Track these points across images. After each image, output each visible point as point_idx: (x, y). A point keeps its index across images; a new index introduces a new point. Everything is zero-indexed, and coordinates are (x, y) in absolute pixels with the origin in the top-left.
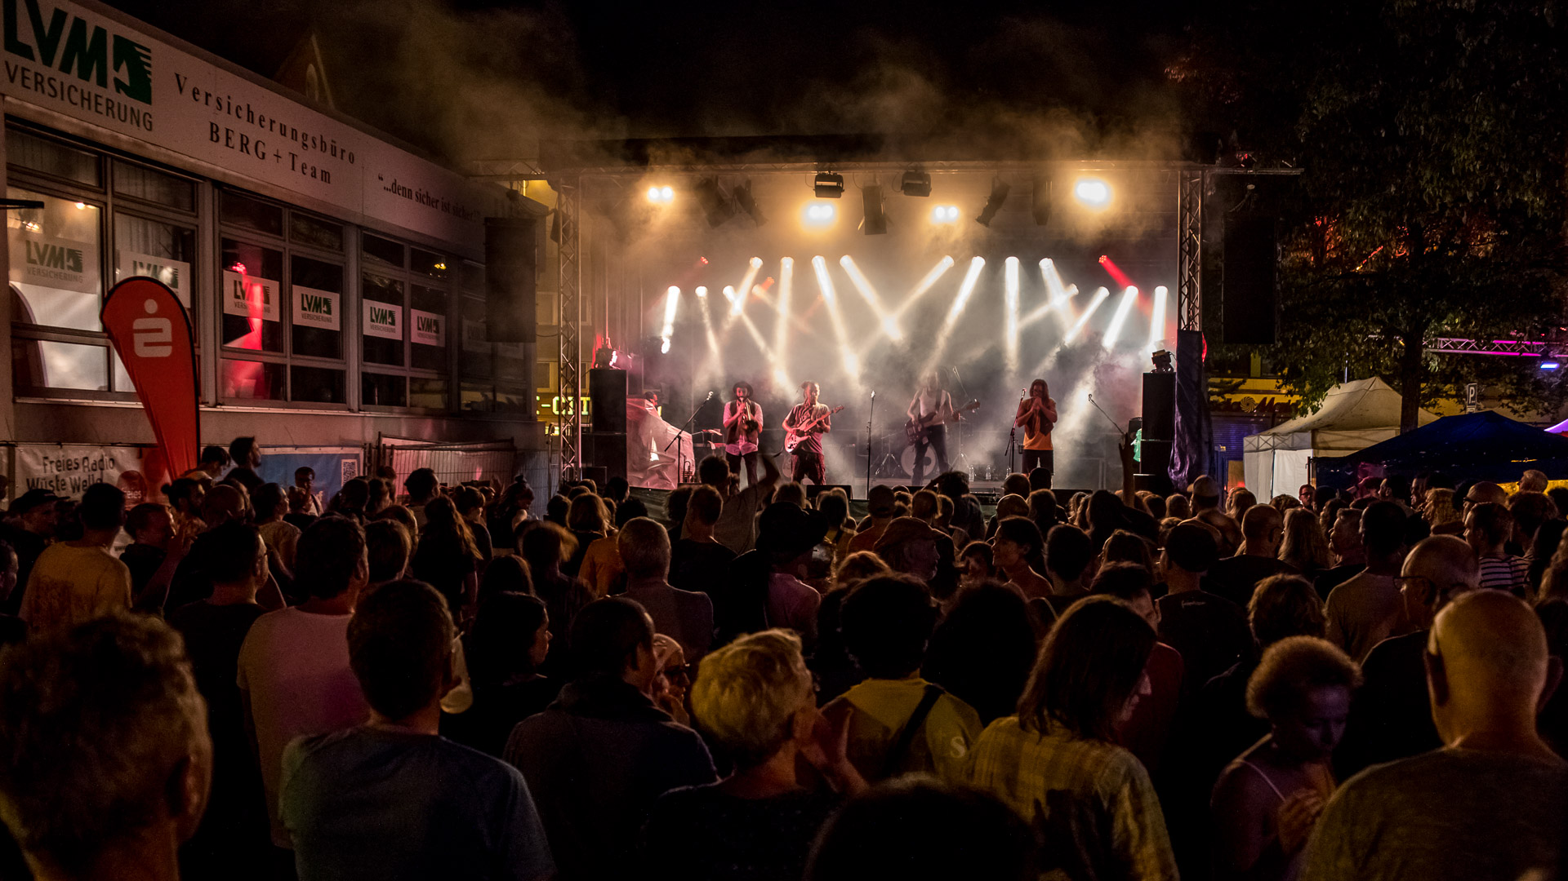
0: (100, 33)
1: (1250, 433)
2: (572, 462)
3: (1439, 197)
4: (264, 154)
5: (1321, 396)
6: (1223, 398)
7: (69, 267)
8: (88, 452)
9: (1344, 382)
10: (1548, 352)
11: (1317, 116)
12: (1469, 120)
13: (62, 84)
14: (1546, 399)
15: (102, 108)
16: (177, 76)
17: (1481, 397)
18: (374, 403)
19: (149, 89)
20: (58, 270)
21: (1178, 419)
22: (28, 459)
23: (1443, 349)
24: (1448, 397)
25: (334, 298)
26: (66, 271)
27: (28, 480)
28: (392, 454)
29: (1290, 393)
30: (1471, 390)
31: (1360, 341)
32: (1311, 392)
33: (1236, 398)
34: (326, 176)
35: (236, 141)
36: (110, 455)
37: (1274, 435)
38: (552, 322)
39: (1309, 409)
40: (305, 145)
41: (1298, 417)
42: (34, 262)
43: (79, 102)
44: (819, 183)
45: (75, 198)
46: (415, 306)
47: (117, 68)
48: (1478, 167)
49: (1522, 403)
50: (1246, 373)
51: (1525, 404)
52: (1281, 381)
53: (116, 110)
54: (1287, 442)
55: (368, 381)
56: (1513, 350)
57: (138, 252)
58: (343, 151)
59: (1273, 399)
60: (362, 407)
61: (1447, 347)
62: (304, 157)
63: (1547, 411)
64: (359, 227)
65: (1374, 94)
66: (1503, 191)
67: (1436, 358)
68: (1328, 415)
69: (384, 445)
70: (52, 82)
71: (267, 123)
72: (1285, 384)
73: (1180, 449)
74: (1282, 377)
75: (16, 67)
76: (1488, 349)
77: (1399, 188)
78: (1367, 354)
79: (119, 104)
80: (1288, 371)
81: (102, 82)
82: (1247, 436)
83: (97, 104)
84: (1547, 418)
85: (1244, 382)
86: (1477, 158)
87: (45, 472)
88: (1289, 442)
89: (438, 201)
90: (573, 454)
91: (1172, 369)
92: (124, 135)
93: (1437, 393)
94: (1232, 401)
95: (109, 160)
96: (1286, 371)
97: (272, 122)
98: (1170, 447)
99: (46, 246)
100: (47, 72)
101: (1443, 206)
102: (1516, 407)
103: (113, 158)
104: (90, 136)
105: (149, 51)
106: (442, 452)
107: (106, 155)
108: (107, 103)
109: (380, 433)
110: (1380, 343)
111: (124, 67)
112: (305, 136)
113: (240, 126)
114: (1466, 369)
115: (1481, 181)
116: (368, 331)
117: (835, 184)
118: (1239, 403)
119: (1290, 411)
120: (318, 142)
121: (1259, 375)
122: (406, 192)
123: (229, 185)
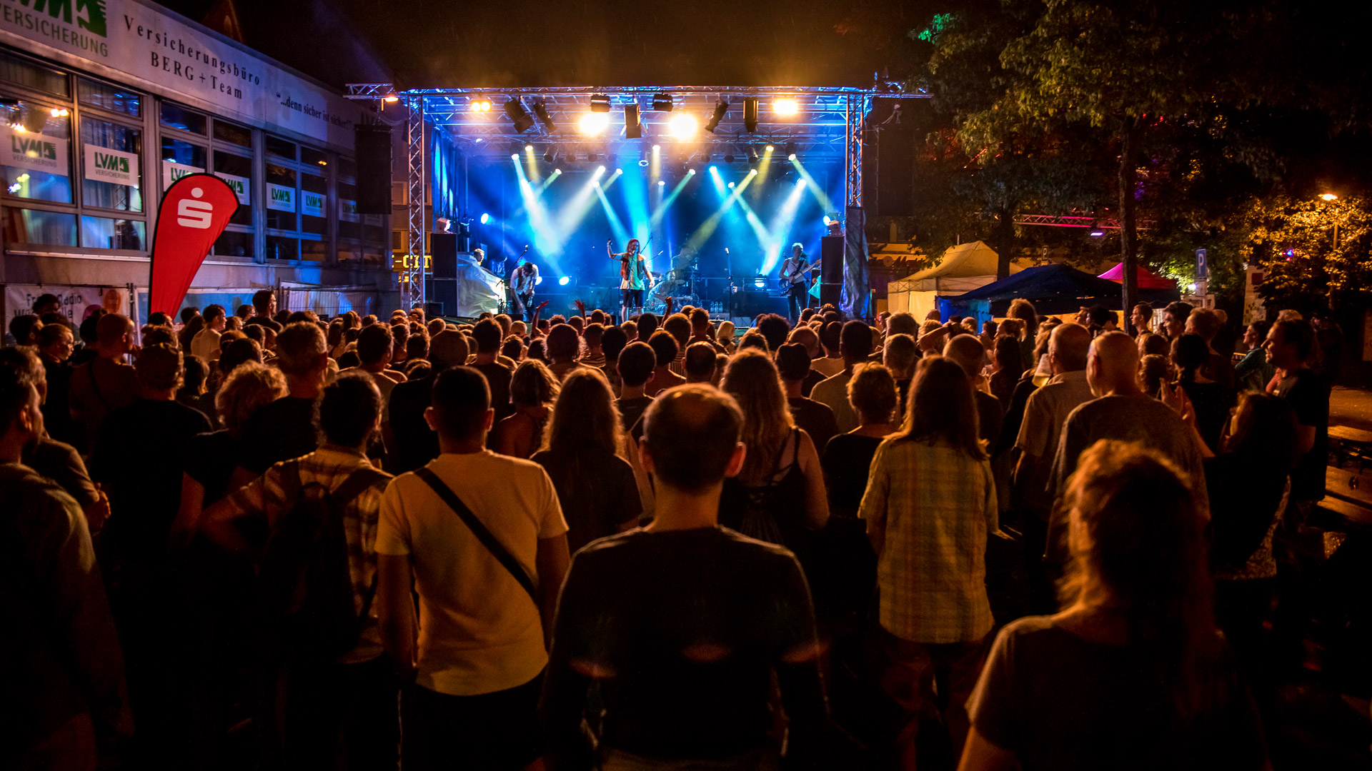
1: (890, 281)
2: (419, 300)
3: (1029, 113)
4: (192, 76)
5: (941, 254)
6: (874, 256)
7: (46, 156)
9: (956, 244)
10: (1096, 224)
12: (1051, 58)
13: (37, 19)
14: (1092, 258)
15: (68, 39)
16: (126, 17)
17: (1051, 255)
18: (275, 257)
19: (105, 26)
21: (846, 269)
22: (15, 296)
23: (1025, 222)
24: (1026, 256)
25: (245, 182)
26: (44, 158)
28: (288, 293)
29: (917, 253)
30: (1044, 251)
31: (969, 216)
32: (934, 252)
33: (880, 257)
34: (238, 94)
35: (171, 65)
36: (77, 293)
37: (909, 281)
38: (402, 201)
39: (933, 263)
40: (222, 70)
41: (926, 269)
42: (17, 151)
43: (50, 33)
44: (593, 101)
45: (52, 105)
46: (304, 188)
47: (79, 9)
48: (1058, 91)
49: (1075, 260)
50: (887, 240)
51: (1078, 261)
52: (911, 245)
53: (79, 39)
54: (918, 286)
55: (271, 242)
56: (1072, 223)
57: (99, 145)
58: (250, 75)
59: (905, 258)
60: (267, 260)
61: (1027, 221)
62: (222, 79)
63: (1093, 266)
64: (263, 130)
65: (984, 41)
67: (1020, 228)
68: (946, 267)
69: (282, 287)
70: (29, 17)
71: (194, 54)
72: (914, 247)
73: (848, 290)
74: (912, 242)
76: (1055, 223)
77: (1000, 108)
78: (973, 226)
79: (81, 36)
80: (917, 238)
81: (68, 18)
84: (1096, 269)
85: (885, 246)
88: (920, 286)
89: (320, 113)
90: (418, 293)
91: (842, 234)
92: (85, 61)
93: (1020, 253)
94: (878, 259)
95: (75, 77)
96: (914, 238)
97: (198, 53)
98: (840, 287)
99: (28, 140)
100: (24, 10)
103: (77, 76)
104: (60, 59)
106: (324, 292)
107: (73, 74)
108: (72, 35)
109: (279, 278)
110: (983, 218)
111: (85, 9)
112: (222, 64)
113: (174, 55)
114: (1038, 236)
116: (270, 206)
117: (605, 101)
118: (881, 261)
119: (918, 265)
120: (232, 68)
121: (896, 241)
122: (298, 107)
123: (166, 98)
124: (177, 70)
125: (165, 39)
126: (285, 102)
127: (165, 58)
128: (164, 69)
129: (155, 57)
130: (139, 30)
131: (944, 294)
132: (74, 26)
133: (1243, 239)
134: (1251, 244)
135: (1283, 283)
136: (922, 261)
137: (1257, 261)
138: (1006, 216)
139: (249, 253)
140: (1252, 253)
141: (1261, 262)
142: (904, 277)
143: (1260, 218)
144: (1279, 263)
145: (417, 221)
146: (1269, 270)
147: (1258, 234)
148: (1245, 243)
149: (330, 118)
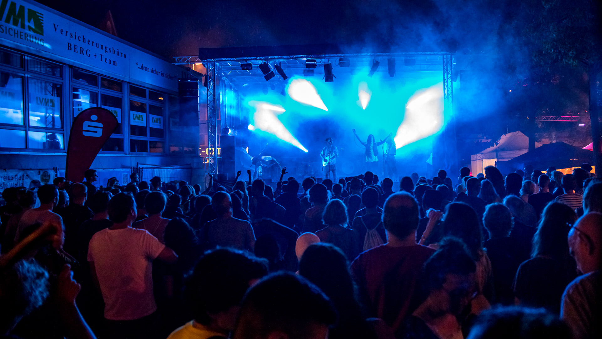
0: (22, 8)
4: (90, 55)
5: (499, 138)
6: (463, 141)
8: (17, 173)
9: (507, 133)
10: (581, 120)
13: (6, 28)
14: (581, 137)
15: (23, 37)
16: (54, 24)
17: (557, 138)
18: (135, 151)
19: (43, 29)
23: (544, 119)
25: (119, 110)
28: (142, 171)
29: (487, 138)
30: (554, 134)
32: (495, 137)
33: (467, 141)
34: (115, 63)
35: (78, 49)
36: (27, 173)
39: (495, 144)
40: (106, 51)
41: (491, 147)
43: (13, 34)
44: (307, 63)
47: (29, 21)
51: (574, 139)
55: (133, 143)
56: (568, 119)
58: (121, 53)
59: (481, 141)
60: (130, 153)
62: (106, 56)
63: (582, 141)
64: (128, 83)
67: (541, 123)
68: (502, 146)
69: (139, 167)
70: (2, 27)
72: (485, 135)
73: (447, 160)
76: (559, 119)
81: (23, 26)
82: (472, 155)
84: (582, 144)
88: (488, 156)
89: (159, 72)
90: (214, 169)
92: (32, 48)
93: (542, 136)
97: (93, 42)
102: (571, 141)
103: (27, 56)
104: (18, 48)
105: (42, 15)
106: (162, 169)
108: (25, 35)
109: (137, 163)
110: (520, 118)
111: (32, 21)
112: (106, 48)
115: (554, 56)
117: (313, 63)
119: (487, 145)
120: (112, 50)
122: (147, 70)
123: (75, 67)
124: (82, 52)
125: (75, 35)
126: (140, 67)
127: (75, 46)
128: (75, 51)
129: (70, 45)
130: (61, 31)
131: (500, 160)
136: (490, 142)
138: (532, 118)
139: (121, 149)
142: (480, 152)
145: (213, 129)
149: (165, 75)
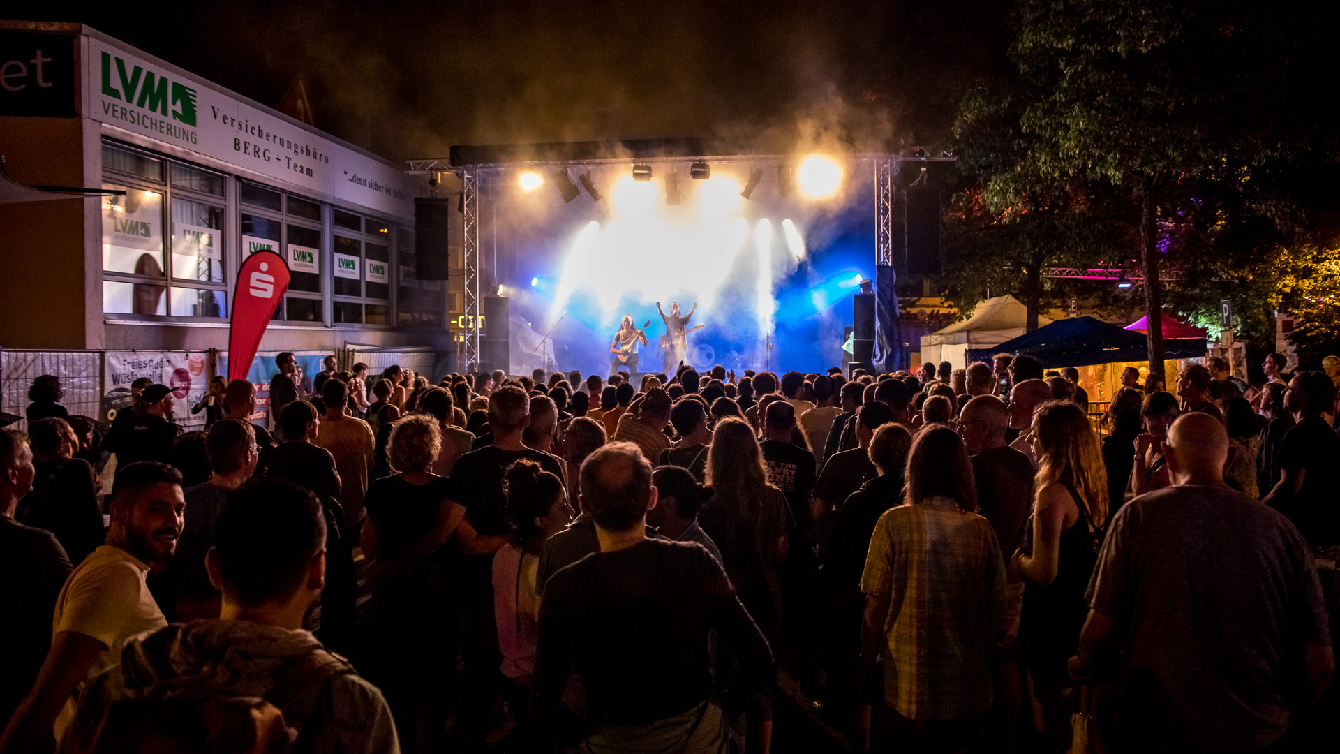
0: (164, 81)
1: (923, 334)
2: (473, 359)
3: (1050, 173)
4: (269, 158)
5: (972, 308)
6: (905, 310)
7: (142, 234)
8: (153, 356)
9: (986, 298)
10: (1124, 276)
11: (967, 121)
12: (1070, 121)
13: (138, 114)
14: (1122, 308)
15: (164, 130)
16: (213, 108)
17: (1079, 307)
18: (341, 321)
19: (195, 117)
20: (135, 236)
21: (878, 324)
22: (113, 361)
23: (1054, 275)
24: (1057, 307)
25: (315, 253)
26: (140, 237)
27: (113, 375)
28: (353, 355)
29: (950, 306)
30: (1073, 303)
31: (998, 270)
32: (965, 305)
33: (914, 311)
34: (310, 172)
35: (251, 149)
36: (167, 357)
37: (941, 334)
38: (457, 266)
39: (964, 317)
40: (296, 151)
41: (957, 322)
42: (118, 231)
43: (149, 126)
44: (636, 172)
45: (145, 188)
46: (368, 257)
47: (174, 104)
48: (1077, 152)
49: (1106, 311)
50: (920, 294)
51: (1108, 311)
52: (944, 299)
53: (173, 131)
54: (950, 339)
55: (338, 308)
56: (1100, 275)
57: (187, 223)
58: (321, 155)
59: (938, 311)
60: (333, 324)
61: (1056, 274)
62: (295, 159)
63: (1123, 315)
64: (332, 205)
65: (1005, 106)
66: (1093, 168)
67: (1048, 281)
68: (977, 321)
69: (348, 349)
70: (132, 113)
71: (271, 138)
72: (947, 300)
73: (879, 345)
74: (945, 296)
75: (109, 104)
76: (1084, 275)
77: (1022, 169)
78: (1003, 280)
79: (175, 127)
80: (949, 292)
81: (164, 112)
82: (922, 336)
83: (161, 127)
84: (1123, 320)
85: (919, 300)
86: (1077, 146)
87: (124, 369)
88: (951, 340)
89: (383, 188)
90: (473, 354)
91: (873, 292)
92: (177, 148)
93: (1049, 305)
94: (912, 313)
95: (168, 163)
96: (947, 292)
97: (275, 137)
98: (872, 343)
99: (127, 220)
100: (128, 107)
101: (1054, 179)
102: (1102, 313)
103: (171, 162)
104: (157, 148)
105: (195, 92)
106: (386, 354)
107: (166, 160)
108: (168, 126)
109: (345, 342)
110: (1012, 272)
111: (179, 102)
112: (296, 146)
113: (254, 140)
114: (1068, 288)
115: (1079, 162)
116: (337, 274)
117: (646, 172)
118: (915, 315)
119: (950, 319)
120: (305, 150)
121: (929, 295)
122: (363, 182)
123: (246, 179)
124: (256, 153)
125: (247, 125)
126: (352, 178)
127: (245, 143)
128: (245, 152)
129: (237, 142)
130: (224, 119)
131: (974, 347)
132: (170, 119)
133: (1272, 287)
134: (1280, 292)
135: (1313, 330)
136: (955, 314)
137: (1286, 309)
138: (1034, 272)
139: (318, 318)
140: (1281, 301)
141: (1290, 309)
142: (935, 331)
143: (1287, 267)
144: (1310, 311)
145: (472, 286)
146: (1299, 317)
147: (1287, 282)
148: (1274, 291)
149: (392, 191)
